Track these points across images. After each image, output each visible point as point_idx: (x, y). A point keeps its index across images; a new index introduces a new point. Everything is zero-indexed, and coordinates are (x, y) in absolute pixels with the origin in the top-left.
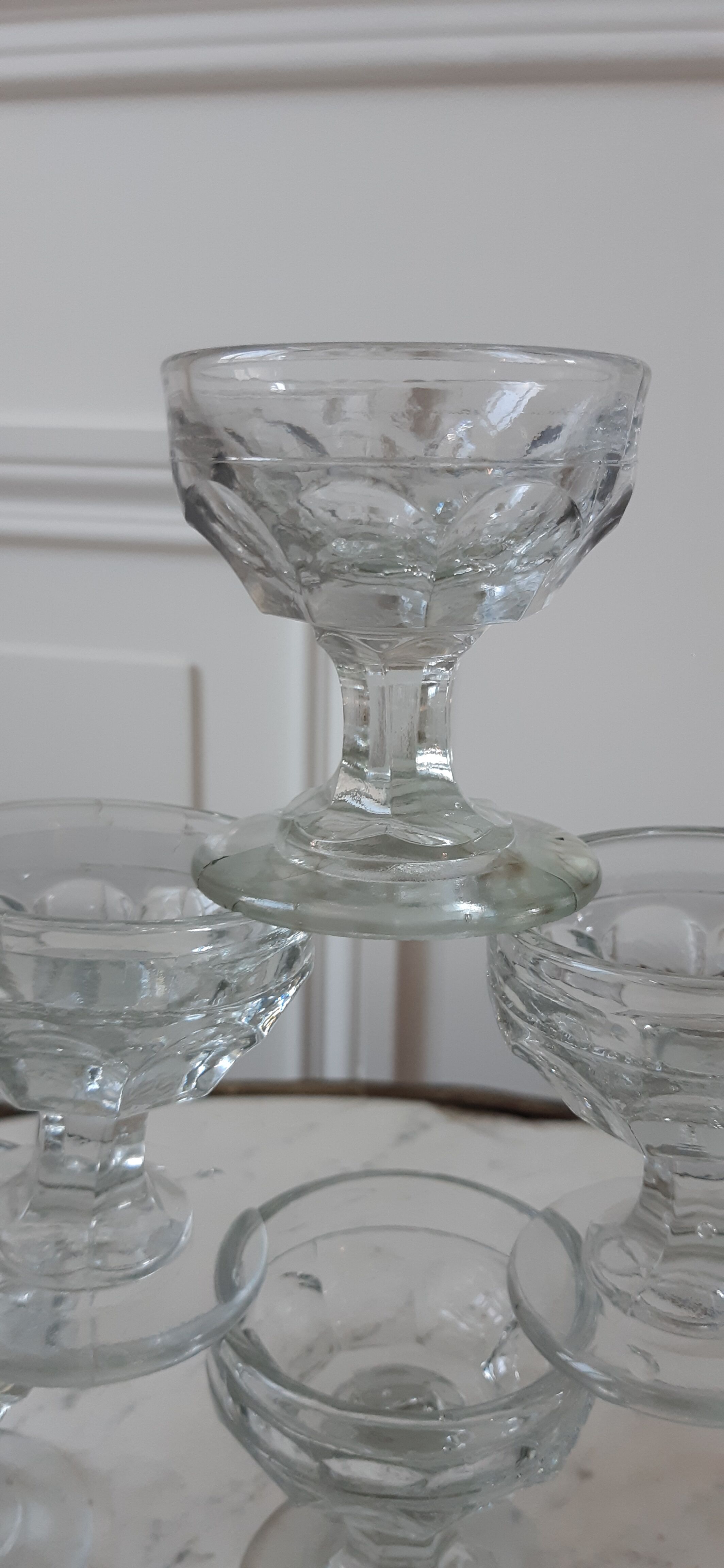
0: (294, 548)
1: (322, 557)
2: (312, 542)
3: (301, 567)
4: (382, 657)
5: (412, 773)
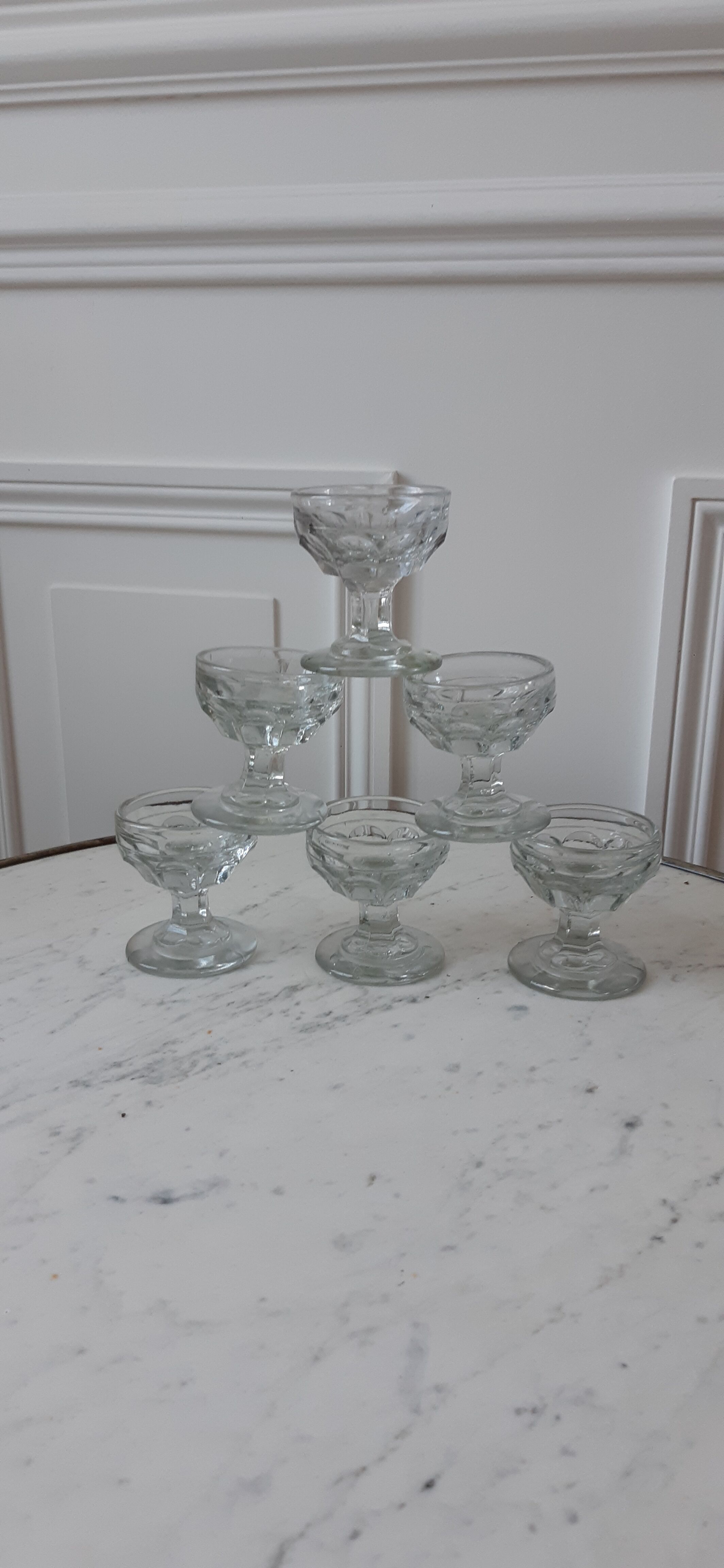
0: (335, 553)
1: (344, 556)
2: (341, 552)
3: (337, 559)
4: (364, 588)
5: (377, 629)
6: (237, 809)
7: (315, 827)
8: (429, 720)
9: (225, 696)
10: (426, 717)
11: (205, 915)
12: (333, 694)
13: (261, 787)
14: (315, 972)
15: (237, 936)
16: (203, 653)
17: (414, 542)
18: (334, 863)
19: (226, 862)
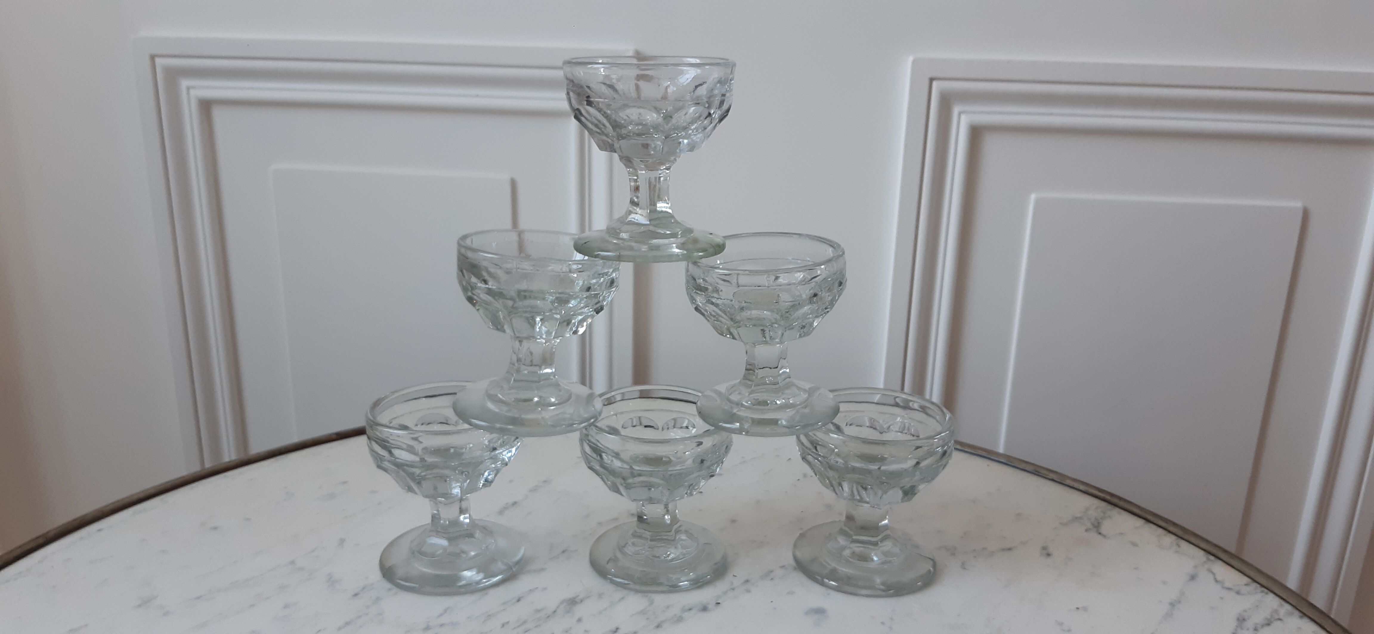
0: (615, 128)
1: (626, 131)
2: (623, 127)
3: (617, 135)
4: (643, 166)
5: (656, 211)
6: (505, 408)
7: (593, 424)
8: (716, 305)
9: (492, 285)
10: (713, 303)
11: (467, 521)
12: (611, 280)
13: (532, 382)
14: (592, 581)
15: (502, 543)
16: (464, 238)
17: (700, 116)
18: (612, 461)
19: (493, 465)
